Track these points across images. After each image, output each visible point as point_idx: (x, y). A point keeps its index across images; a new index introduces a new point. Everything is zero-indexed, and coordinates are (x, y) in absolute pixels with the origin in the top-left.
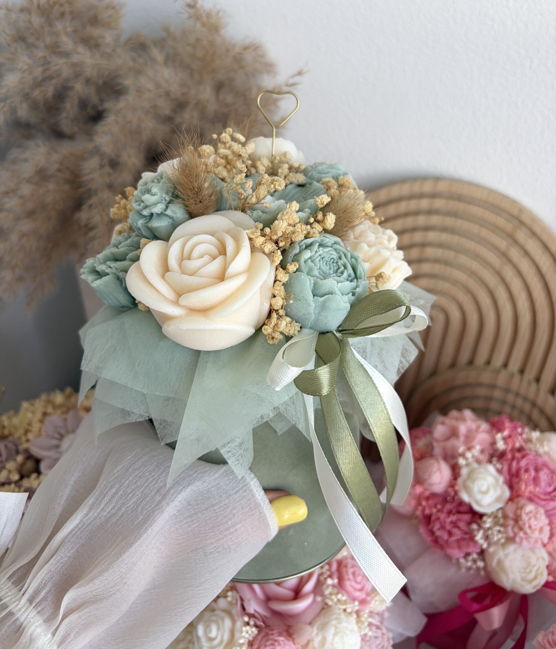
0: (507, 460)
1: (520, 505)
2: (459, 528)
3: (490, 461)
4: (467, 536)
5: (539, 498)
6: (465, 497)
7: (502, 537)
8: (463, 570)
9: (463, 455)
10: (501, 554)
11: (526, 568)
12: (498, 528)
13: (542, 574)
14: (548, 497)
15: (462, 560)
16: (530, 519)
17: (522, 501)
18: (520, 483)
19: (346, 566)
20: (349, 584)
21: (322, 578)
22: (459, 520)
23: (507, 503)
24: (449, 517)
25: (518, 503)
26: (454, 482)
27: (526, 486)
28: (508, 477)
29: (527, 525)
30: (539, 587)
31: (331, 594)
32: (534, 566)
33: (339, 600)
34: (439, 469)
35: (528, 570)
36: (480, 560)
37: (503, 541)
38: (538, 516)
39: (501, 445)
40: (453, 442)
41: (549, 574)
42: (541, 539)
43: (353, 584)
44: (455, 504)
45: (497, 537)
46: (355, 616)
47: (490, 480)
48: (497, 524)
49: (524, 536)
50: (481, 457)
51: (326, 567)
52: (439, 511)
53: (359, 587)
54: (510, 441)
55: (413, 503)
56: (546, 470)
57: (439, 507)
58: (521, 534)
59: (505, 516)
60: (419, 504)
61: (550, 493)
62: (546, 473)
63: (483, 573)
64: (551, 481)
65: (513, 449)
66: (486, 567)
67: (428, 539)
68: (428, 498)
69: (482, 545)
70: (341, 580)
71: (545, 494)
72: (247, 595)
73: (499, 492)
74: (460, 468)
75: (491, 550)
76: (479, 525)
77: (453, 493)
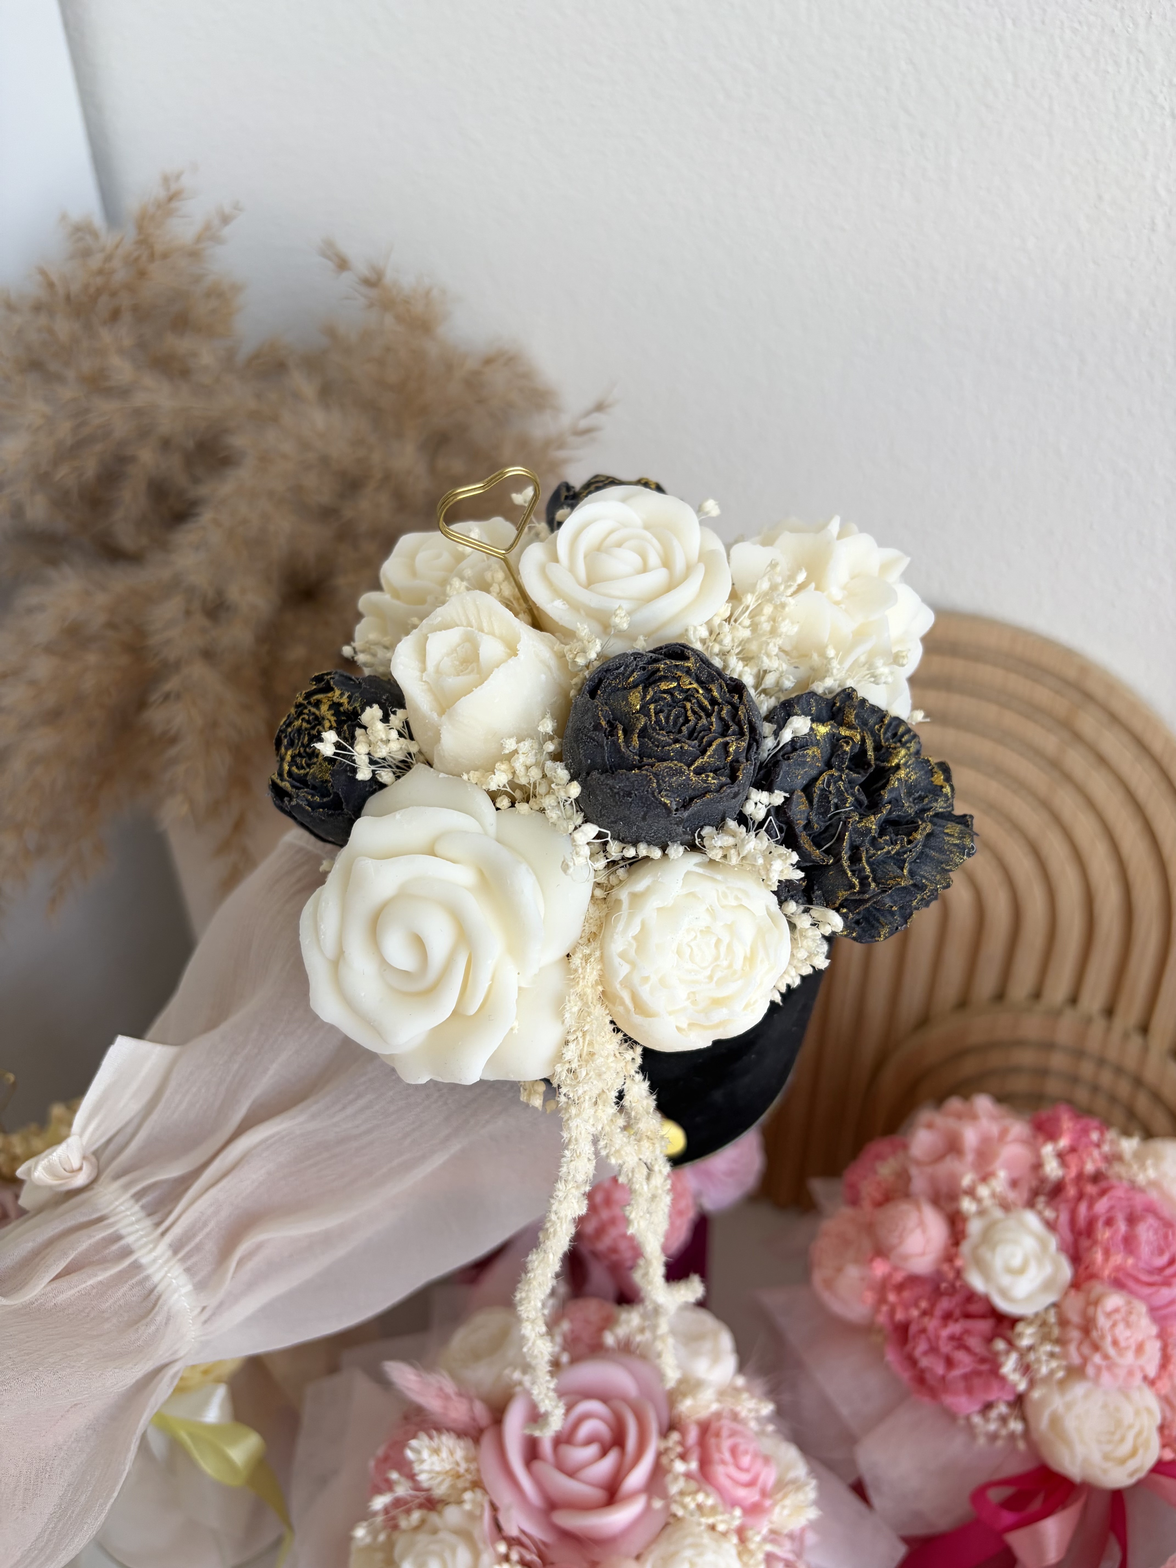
0: (1067, 1201)
1: (1094, 1294)
2: (967, 1349)
3: (1031, 1204)
4: (985, 1367)
5: (1137, 1280)
6: (977, 1282)
7: (1059, 1367)
8: (982, 1441)
9: (970, 1192)
10: (1057, 1402)
11: (1113, 1433)
12: (1048, 1348)
13: (1146, 1445)
14: (1156, 1278)
15: (977, 1419)
16: (1114, 1325)
17: (1098, 1288)
18: (1094, 1249)
19: (718, 1435)
20: (722, 1472)
21: (664, 1460)
22: (967, 1332)
23: (1066, 1294)
24: (945, 1325)
25: (1089, 1292)
26: (953, 1250)
27: (1107, 1253)
28: (1068, 1236)
29: (1109, 1339)
30: (1142, 1474)
31: (682, 1493)
32: (1130, 1427)
33: (699, 1507)
34: (921, 1224)
35: (1117, 1437)
36: (1016, 1418)
37: (1060, 1374)
38: (1133, 1318)
39: (1052, 1169)
40: (950, 1164)
41: (1164, 1446)
42: (1142, 1369)
43: (732, 1471)
44: (958, 1299)
45: (1047, 1366)
46: (735, 1540)
47: (1029, 1243)
48: (1045, 1338)
49: (1103, 1363)
50: (1012, 1195)
51: (675, 1436)
52: (924, 1313)
53: (745, 1477)
54: (1072, 1160)
55: (870, 1297)
56: (1151, 1220)
57: (924, 1304)
58: (1097, 1359)
59: (1063, 1322)
60: (882, 1300)
61: (1161, 1270)
62: (1151, 1226)
63: (1021, 1445)
64: (1162, 1243)
65: (1080, 1177)
66: (1027, 1433)
67: (905, 1376)
68: (900, 1288)
69: (1014, 1386)
70: (705, 1463)
71: (1151, 1272)
72: (505, 1497)
73: (1048, 1270)
74: (965, 1219)
75: (1036, 1395)
76: (1010, 1342)
77: (951, 1275)
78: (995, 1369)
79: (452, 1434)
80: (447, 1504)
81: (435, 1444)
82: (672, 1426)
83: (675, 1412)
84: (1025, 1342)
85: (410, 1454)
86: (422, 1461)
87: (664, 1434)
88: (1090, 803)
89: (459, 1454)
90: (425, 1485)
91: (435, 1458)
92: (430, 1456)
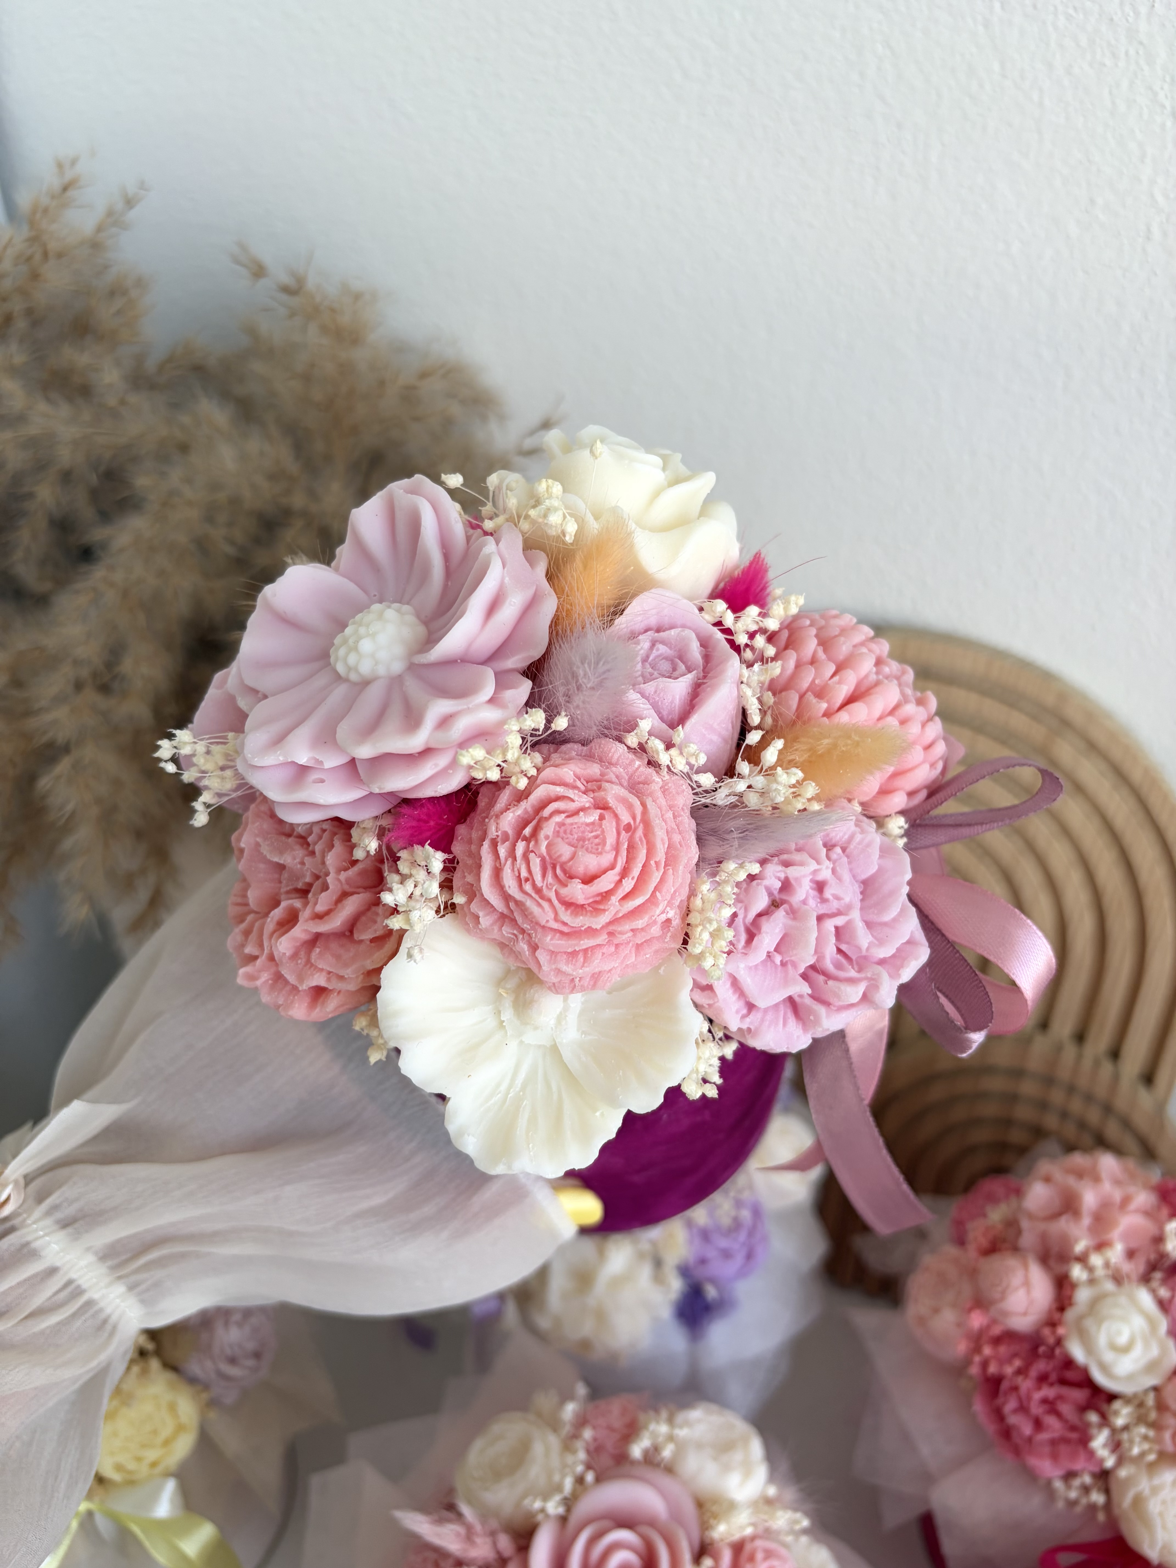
2: (1058, 1415)
3: (1146, 1280)
4: (1074, 1436)
6: (1078, 1353)
7: (1150, 1451)
8: (1060, 1505)
9: (1082, 1259)
10: (1143, 1485)
12: (1143, 1430)
15: (1058, 1485)
22: (1060, 1397)
23: (1168, 1381)
24: (1039, 1388)
26: (1057, 1316)
34: (1027, 1284)
36: (1099, 1490)
37: (1152, 1457)
39: (1174, 1247)
40: (1064, 1224)
44: (1055, 1363)
45: (1139, 1447)
47: (1138, 1323)
48: (1141, 1419)
50: (1127, 1268)
55: (964, 1345)
57: (1019, 1362)
59: (1161, 1407)
60: (977, 1349)
63: (1101, 1517)
66: (1108, 1507)
67: (990, 1428)
68: (997, 1341)
69: (1102, 1461)
73: (1155, 1351)
74: (1073, 1286)
75: (1123, 1473)
76: (1104, 1416)
77: (1051, 1340)
78: (1084, 1440)
84: (1120, 1422)
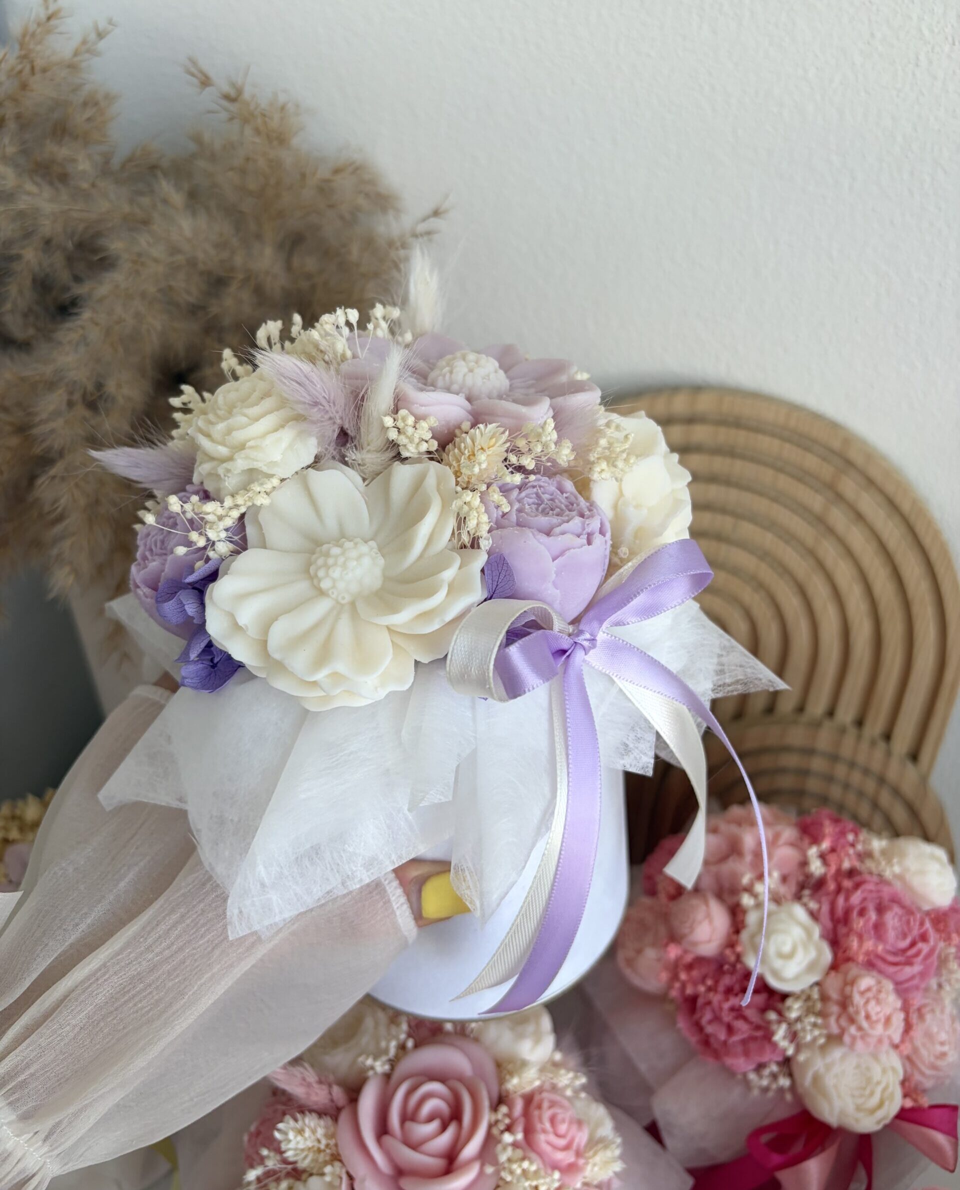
0: (828, 894)
1: (850, 976)
2: (745, 1019)
3: (798, 897)
4: (759, 1034)
5: (884, 960)
7: (820, 1035)
8: (756, 1092)
9: (749, 890)
10: (819, 1064)
11: (864, 1089)
12: (812, 1019)
13: (892, 1097)
14: (900, 959)
15: (752, 1076)
16: (867, 1002)
17: (853, 970)
18: (850, 936)
19: (539, 1107)
20: (542, 1139)
21: (495, 1131)
23: (827, 974)
24: (727, 1000)
25: (846, 974)
26: (734, 937)
27: (861, 937)
28: (829, 925)
29: (863, 1014)
30: (887, 1121)
31: (510, 1160)
32: (878, 1083)
33: (524, 1172)
34: (708, 916)
35: (867, 1092)
36: (784, 1075)
37: (822, 1041)
38: (882, 996)
39: (816, 867)
40: (732, 865)
41: (905, 1095)
42: (890, 1038)
43: (552, 1138)
44: (736, 976)
45: (811, 1034)
47: (797, 933)
48: (809, 1011)
49: (859, 1034)
50: (783, 890)
51: (504, 1109)
52: (709, 989)
53: (562, 1142)
54: (832, 858)
55: (664, 976)
56: (896, 909)
57: (709, 982)
58: (853, 1030)
59: (824, 998)
60: (675, 977)
61: (904, 951)
62: (896, 914)
63: (789, 1097)
64: (906, 929)
65: (839, 871)
66: (793, 1088)
67: (693, 1039)
68: (690, 967)
69: (785, 1050)
70: (529, 1132)
71: (895, 954)
72: (360, 1168)
73: (813, 954)
74: (744, 912)
75: (802, 1058)
76: (780, 1013)
77: (732, 958)
78: (768, 1036)
79: (314, 1115)
80: (311, 1175)
81: (299, 1125)
82: (501, 1100)
83: (503, 1087)
84: (793, 1015)
85: (277, 1135)
86: (289, 1141)
87: (495, 1108)
88: (849, 553)
89: (320, 1132)
90: (291, 1159)
91: (299, 1138)
92: (295, 1137)
